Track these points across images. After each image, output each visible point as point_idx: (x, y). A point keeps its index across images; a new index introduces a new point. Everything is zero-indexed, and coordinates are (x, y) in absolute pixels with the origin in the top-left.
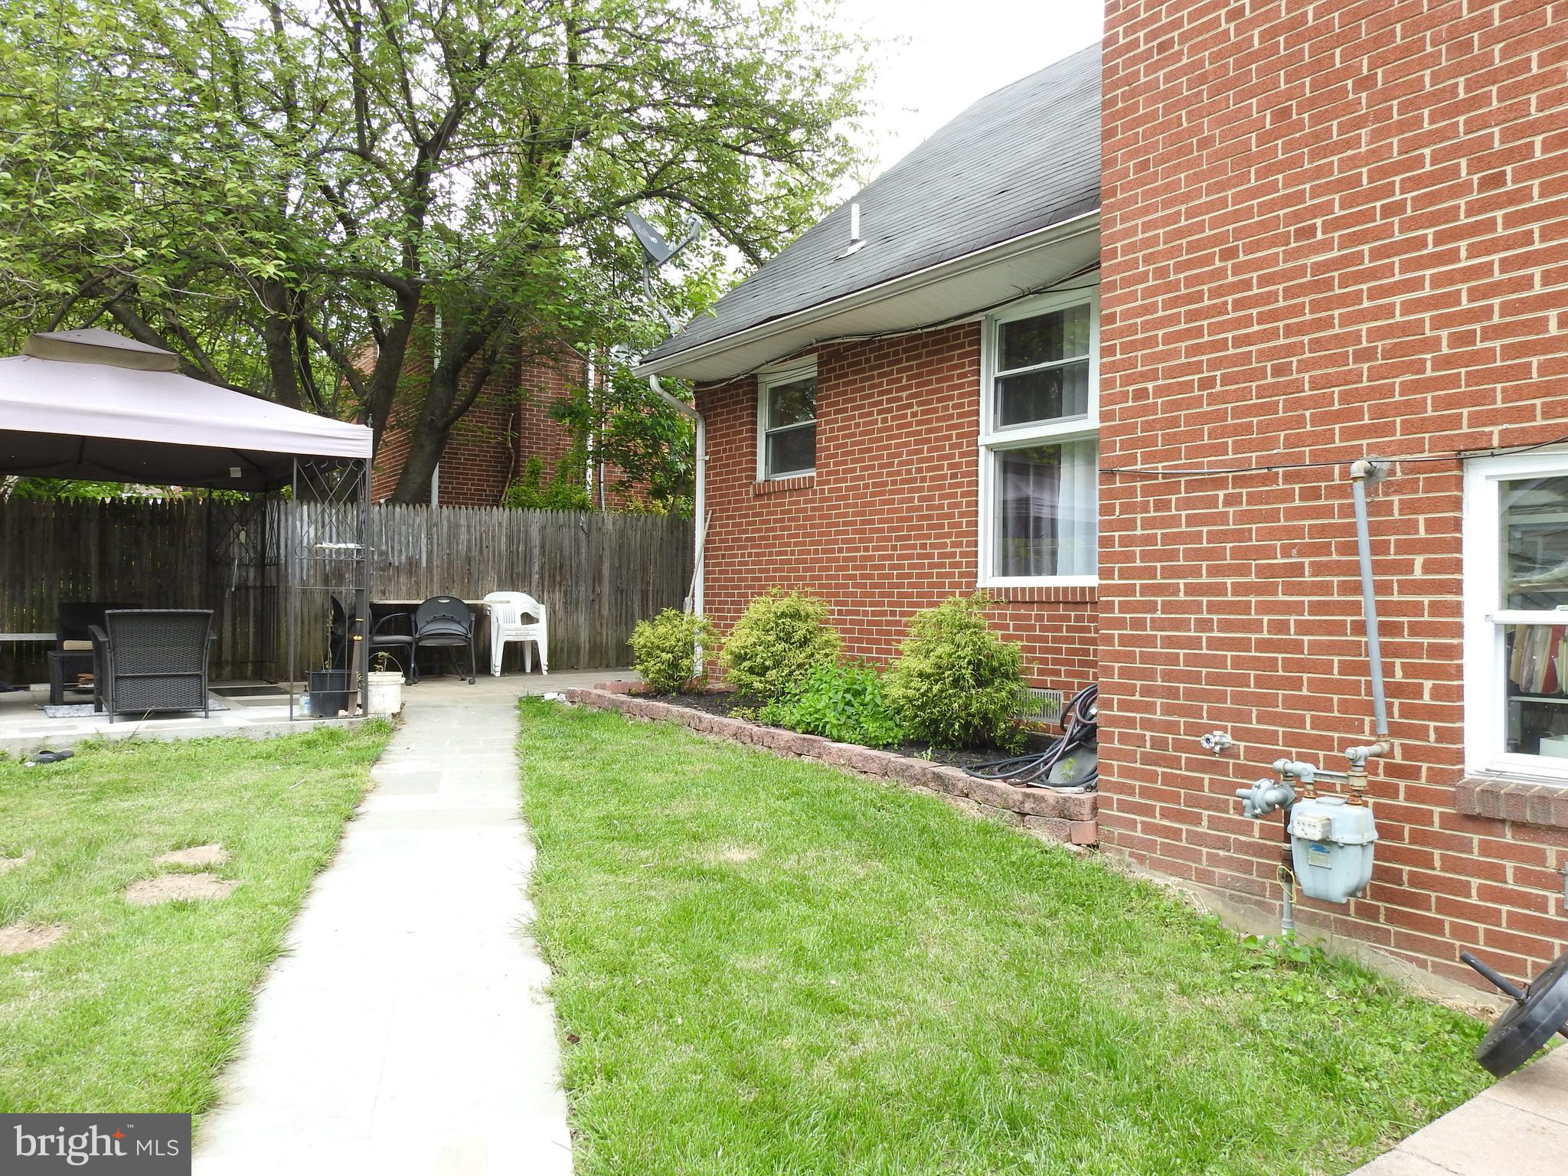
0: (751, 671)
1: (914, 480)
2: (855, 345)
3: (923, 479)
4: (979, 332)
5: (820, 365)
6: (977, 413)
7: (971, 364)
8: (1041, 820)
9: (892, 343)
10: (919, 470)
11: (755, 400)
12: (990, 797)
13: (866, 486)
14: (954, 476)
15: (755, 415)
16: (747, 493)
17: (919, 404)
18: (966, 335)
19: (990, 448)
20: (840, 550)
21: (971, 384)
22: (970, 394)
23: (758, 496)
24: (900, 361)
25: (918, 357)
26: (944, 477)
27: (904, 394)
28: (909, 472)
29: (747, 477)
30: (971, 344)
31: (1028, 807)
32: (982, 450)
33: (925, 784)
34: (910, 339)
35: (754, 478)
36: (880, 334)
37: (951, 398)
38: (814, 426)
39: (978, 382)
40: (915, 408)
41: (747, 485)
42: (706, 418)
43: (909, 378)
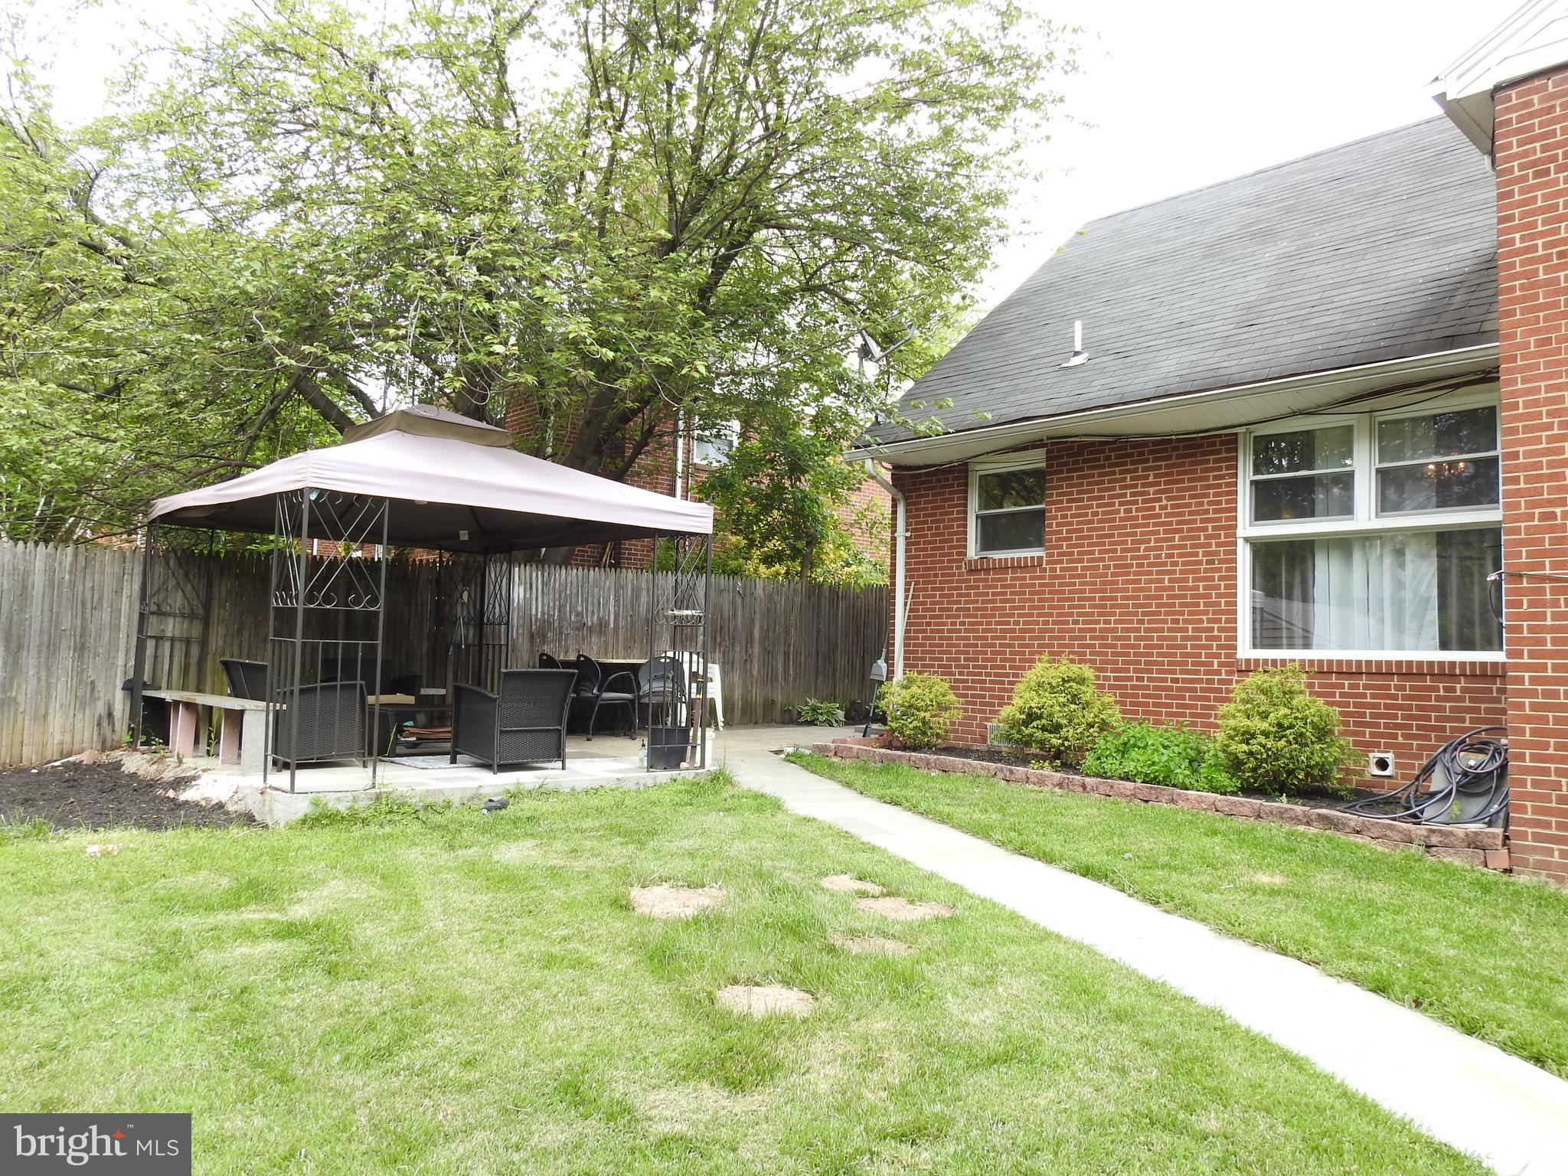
0: (1044, 729)
1: (1165, 564)
2: (1093, 444)
3: (1175, 564)
4: (1236, 441)
5: (1048, 459)
6: (1235, 510)
7: (1228, 468)
8: (1452, 851)
9: (1135, 445)
10: (1169, 556)
11: (966, 485)
12: (1388, 833)
13: (1107, 567)
14: (1208, 562)
15: (966, 499)
16: (959, 568)
17: (1168, 499)
18: (1222, 443)
19: (1246, 540)
20: (1076, 622)
21: (1228, 485)
22: (1228, 493)
23: (971, 571)
24: (1147, 461)
25: (1169, 458)
26: (1200, 563)
27: (1152, 490)
28: (1158, 557)
29: (958, 554)
30: (1227, 451)
31: (1434, 840)
32: (1240, 542)
33: (1308, 824)
34: (1155, 443)
35: (965, 554)
36: (1127, 436)
37: (1207, 495)
38: (1042, 512)
39: (1235, 484)
40: (1164, 502)
41: (961, 561)
42: (906, 498)
43: (1156, 476)
